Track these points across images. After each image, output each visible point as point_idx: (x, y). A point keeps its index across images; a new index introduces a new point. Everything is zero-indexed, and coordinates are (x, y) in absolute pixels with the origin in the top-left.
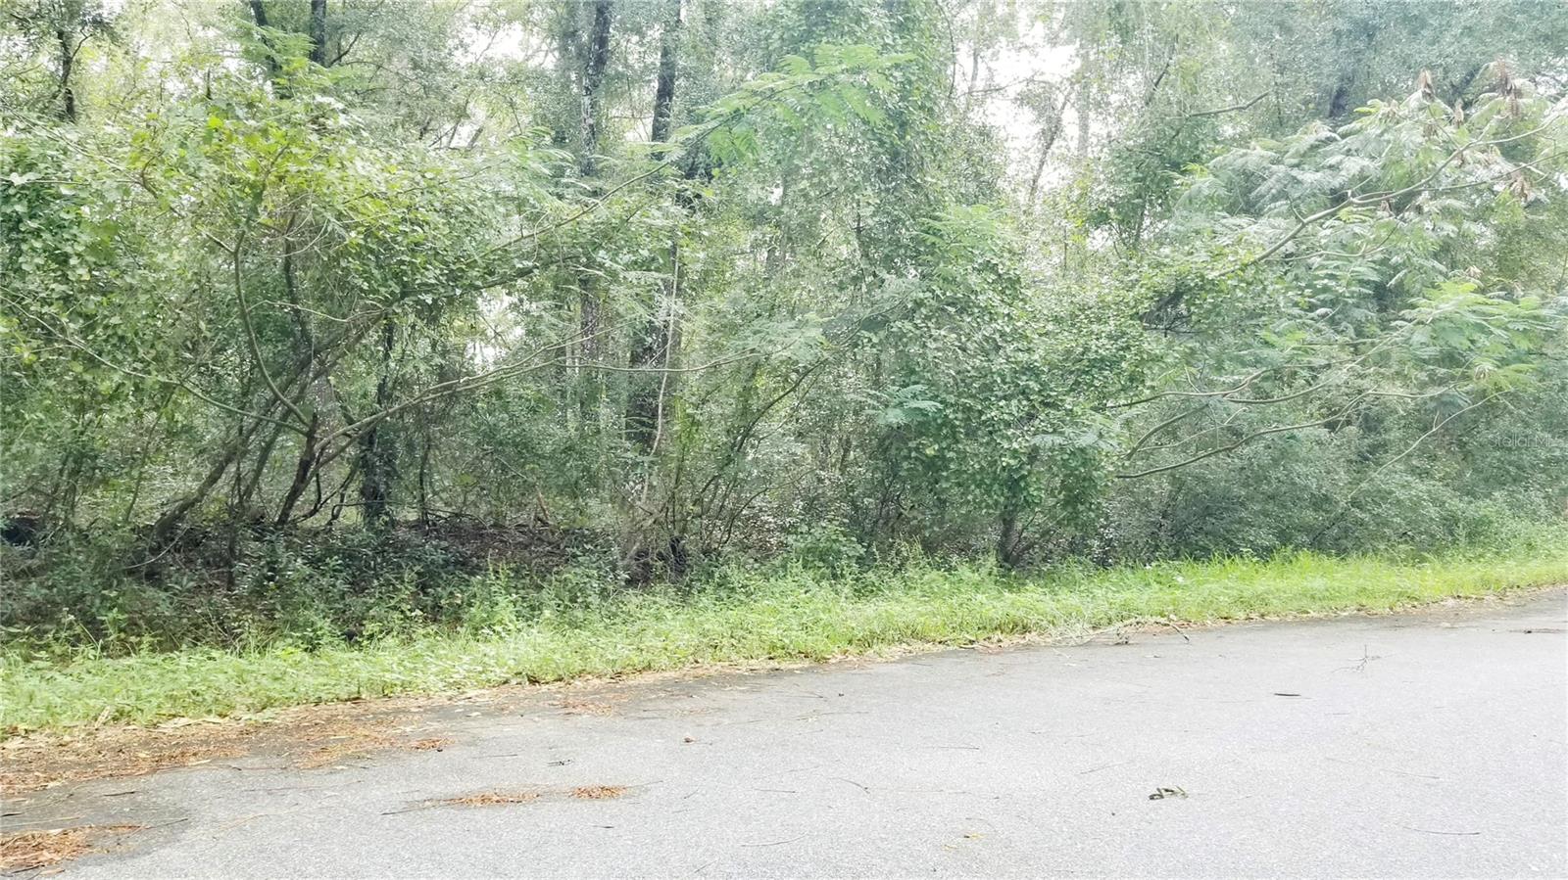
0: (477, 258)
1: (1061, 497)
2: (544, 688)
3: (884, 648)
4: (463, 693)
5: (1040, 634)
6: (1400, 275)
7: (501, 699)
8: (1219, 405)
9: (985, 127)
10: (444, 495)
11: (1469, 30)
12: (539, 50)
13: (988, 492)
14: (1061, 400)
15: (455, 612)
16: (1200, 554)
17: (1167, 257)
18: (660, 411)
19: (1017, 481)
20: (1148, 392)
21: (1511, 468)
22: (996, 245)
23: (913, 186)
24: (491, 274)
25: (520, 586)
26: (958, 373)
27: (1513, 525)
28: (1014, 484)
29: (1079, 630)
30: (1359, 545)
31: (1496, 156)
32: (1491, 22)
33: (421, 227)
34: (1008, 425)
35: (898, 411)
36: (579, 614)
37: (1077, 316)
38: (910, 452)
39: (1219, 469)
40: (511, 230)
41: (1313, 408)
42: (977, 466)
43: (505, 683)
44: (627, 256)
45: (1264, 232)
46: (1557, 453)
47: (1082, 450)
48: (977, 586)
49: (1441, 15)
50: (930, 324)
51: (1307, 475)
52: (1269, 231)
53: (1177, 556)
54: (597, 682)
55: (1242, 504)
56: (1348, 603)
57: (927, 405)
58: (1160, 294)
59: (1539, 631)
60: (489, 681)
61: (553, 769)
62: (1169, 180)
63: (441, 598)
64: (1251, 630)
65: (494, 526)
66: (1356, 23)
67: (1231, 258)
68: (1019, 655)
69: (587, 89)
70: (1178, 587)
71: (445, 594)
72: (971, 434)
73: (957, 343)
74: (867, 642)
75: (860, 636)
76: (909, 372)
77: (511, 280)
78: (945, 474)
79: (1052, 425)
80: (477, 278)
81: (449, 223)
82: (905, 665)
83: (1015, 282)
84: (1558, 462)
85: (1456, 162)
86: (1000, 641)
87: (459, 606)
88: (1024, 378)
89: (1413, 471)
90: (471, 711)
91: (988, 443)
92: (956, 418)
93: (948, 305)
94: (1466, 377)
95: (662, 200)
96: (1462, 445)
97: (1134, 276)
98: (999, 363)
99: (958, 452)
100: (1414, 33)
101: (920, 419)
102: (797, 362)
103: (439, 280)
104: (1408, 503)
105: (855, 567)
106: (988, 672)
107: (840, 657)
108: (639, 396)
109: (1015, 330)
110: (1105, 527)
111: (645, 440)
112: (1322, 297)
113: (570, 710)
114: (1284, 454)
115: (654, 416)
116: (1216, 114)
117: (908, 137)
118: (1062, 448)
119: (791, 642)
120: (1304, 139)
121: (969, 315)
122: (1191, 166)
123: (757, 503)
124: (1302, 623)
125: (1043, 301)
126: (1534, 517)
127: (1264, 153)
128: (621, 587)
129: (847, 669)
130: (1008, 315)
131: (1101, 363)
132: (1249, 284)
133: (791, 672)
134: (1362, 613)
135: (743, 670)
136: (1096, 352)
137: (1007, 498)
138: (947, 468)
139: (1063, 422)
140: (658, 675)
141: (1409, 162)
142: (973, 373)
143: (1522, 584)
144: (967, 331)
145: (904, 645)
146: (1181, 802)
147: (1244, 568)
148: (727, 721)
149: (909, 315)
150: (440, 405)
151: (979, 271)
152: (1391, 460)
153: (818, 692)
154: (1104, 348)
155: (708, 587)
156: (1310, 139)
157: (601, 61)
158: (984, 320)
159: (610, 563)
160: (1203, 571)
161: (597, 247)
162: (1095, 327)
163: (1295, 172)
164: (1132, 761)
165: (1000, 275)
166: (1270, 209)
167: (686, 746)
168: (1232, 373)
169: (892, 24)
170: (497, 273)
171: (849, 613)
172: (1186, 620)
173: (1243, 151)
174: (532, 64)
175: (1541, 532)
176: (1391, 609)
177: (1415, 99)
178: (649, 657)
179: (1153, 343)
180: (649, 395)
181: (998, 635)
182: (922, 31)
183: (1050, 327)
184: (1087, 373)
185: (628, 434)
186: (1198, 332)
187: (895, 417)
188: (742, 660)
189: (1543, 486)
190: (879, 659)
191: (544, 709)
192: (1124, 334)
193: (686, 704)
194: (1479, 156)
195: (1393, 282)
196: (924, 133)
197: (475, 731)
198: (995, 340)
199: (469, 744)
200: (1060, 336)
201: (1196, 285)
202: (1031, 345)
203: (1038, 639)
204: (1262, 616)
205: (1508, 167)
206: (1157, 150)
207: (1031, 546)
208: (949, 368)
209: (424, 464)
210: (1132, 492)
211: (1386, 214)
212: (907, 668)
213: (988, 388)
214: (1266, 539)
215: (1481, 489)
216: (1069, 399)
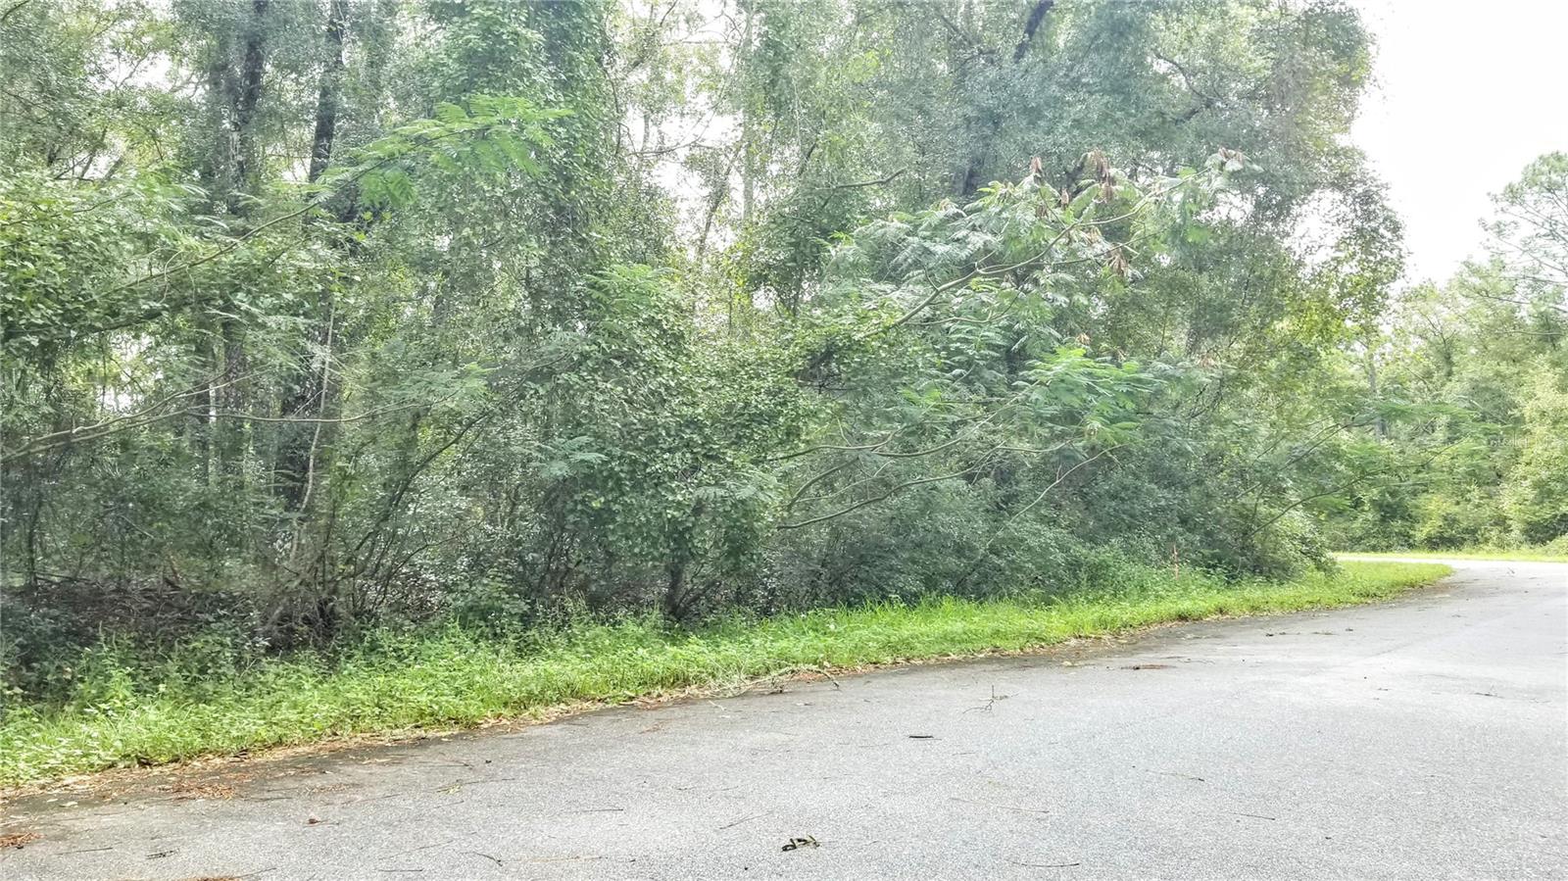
0: (95, 297)
1: (726, 548)
2: (156, 771)
3: (541, 709)
4: (60, 780)
5: (700, 687)
6: (1022, 340)
7: (106, 784)
8: (868, 459)
9: (650, 187)
10: (57, 558)
11: (1077, 123)
12: (188, 81)
13: (654, 544)
14: (724, 453)
15: (64, 689)
16: (853, 602)
17: (818, 318)
18: (311, 464)
19: (682, 534)
20: (802, 446)
21: (1125, 517)
22: (661, 301)
23: (580, 240)
24: (115, 314)
25: (141, 657)
26: (624, 426)
27: (1128, 568)
28: (679, 535)
29: (738, 681)
30: (996, 589)
31: (1097, 236)
32: (1096, 116)
33: (33, 263)
34: (672, 477)
35: (563, 464)
36: (209, 686)
37: (738, 372)
38: (576, 505)
39: (872, 519)
40: (140, 268)
41: (952, 461)
42: (643, 519)
43: (110, 767)
44: (269, 300)
45: (904, 298)
46: (1163, 503)
47: (743, 502)
48: (640, 641)
49: (1055, 107)
50: (596, 377)
51: (949, 524)
52: (910, 297)
53: (834, 604)
54: (218, 761)
55: (893, 552)
56: (984, 645)
57: (592, 456)
58: (812, 352)
59: (1145, 667)
60: (92, 765)
61: (152, 862)
62: (819, 247)
63: (47, 674)
64: (894, 675)
65: (118, 591)
66: (982, 110)
67: (874, 321)
68: (677, 710)
69: (236, 125)
70: (832, 634)
71: (52, 669)
72: (638, 487)
73: (623, 396)
74: (522, 704)
75: (516, 698)
76: (574, 423)
77: (137, 322)
78: (611, 527)
79: (715, 477)
80: (97, 319)
81: (66, 259)
82: (560, 726)
83: (678, 338)
84: (1163, 510)
85: (1063, 240)
86: (659, 696)
87: (69, 682)
88: (688, 431)
89: (1042, 519)
90: (67, 800)
91: (653, 496)
92: (622, 471)
93: (616, 358)
94: (1080, 434)
95: (310, 243)
96: (1084, 496)
97: (790, 335)
98: (664, 416)
99: (625, 504)
100: (1033, 123)
101: (586, 471)
102: (460, 414)
103: (53, 321)
104: (1038, 549)
105: (517, 624)
106: (644, 728)
107: (492, 721)
108: (289, 447)
109: (679, 385)
110: (768, 577)
111: (294, 495)
112: (957, 358)
113: (185, 794)
114: (928, 503)
115: (305, 469)
116: (860, 186)
117: (573, 193)
118: (724, 500)
119: (441, 708)
120: (936, 214)
121: (635, 369)
122: (837, 235)
123: (417, 560)
124: (942, 666)
125: (706, 356)
126: (1146, 561)
127: (899, 225)
128: (260, 654)
129: (499, 733)
130: (673, 369)
131: (758, 418)
132: (891, 345)
133: (438, 741)
134: (996, 654)
135: (386, 741)
136: (756, 406)
137: (672, 551)
138: (614, 521)
139: (724, 474)
140: (289, 751)
141: (1026, 237)
142: (639, 426)
143: (1135, 623)
144: (634, 384)
145: (562, 706)
146: (812, 851)
147: (893, 614)
148: (360, 798)
149: (574, 367)
150: (53, 457)
151: (644, 325)
152: (1023, 509)
153: (464, 760)
154: (762, 403)
155: (356, 652)
156: (941, 214)
157: (251, 97)
158: (649, 374)
159: (250, 629)
160: (858, 617)
161: (236, 289)
162: (754, 383)
163: (927, 244)
164: (772, 812)
165: (665, 331)
166: (909, 278)
167: (310, 828)
168: (880, 428)
169: (555, 81)
170: (120, 316)
171: (507, 674)
172: (838, 666)
173: (881, 222)
174: (179, 95)
175: (1153, 576)
176: (1022, 649)
177: (1028, 182)
178: (280, 731)
179: (807, 399)
180: (300, 447)
181: (659, 689)
182: (586, 91)
183: (713, 382)
184: (747, 427)
185: (276, 488)
186: (851, 389)
187: (558, 469)
188: (387, 730)
189: (1153, 533)
190: (534, 722)
191: (153, 795)
192: (781, 390)
193: (317, 782)
194: (1083, 234)
195: (1016, 346)
196: (589, 189)
197: (67, 824)
198: (660, 393)
199: (57, 838)
200: (723, 391)
201: (844, 344)
202: (696, 400)
203: (697, 692)
204: (908, 660)
205: (1108, 246)
206: (809, 218)
207: (696, 599)
208: (616, 420)
209: (34, 523)
210: (795, 542)
211: (1008, 285)
212: (561, 730)
213: (653, 441)
214: (914, 585)
215: (1102, 535)
216: (730, 452)
